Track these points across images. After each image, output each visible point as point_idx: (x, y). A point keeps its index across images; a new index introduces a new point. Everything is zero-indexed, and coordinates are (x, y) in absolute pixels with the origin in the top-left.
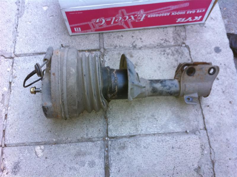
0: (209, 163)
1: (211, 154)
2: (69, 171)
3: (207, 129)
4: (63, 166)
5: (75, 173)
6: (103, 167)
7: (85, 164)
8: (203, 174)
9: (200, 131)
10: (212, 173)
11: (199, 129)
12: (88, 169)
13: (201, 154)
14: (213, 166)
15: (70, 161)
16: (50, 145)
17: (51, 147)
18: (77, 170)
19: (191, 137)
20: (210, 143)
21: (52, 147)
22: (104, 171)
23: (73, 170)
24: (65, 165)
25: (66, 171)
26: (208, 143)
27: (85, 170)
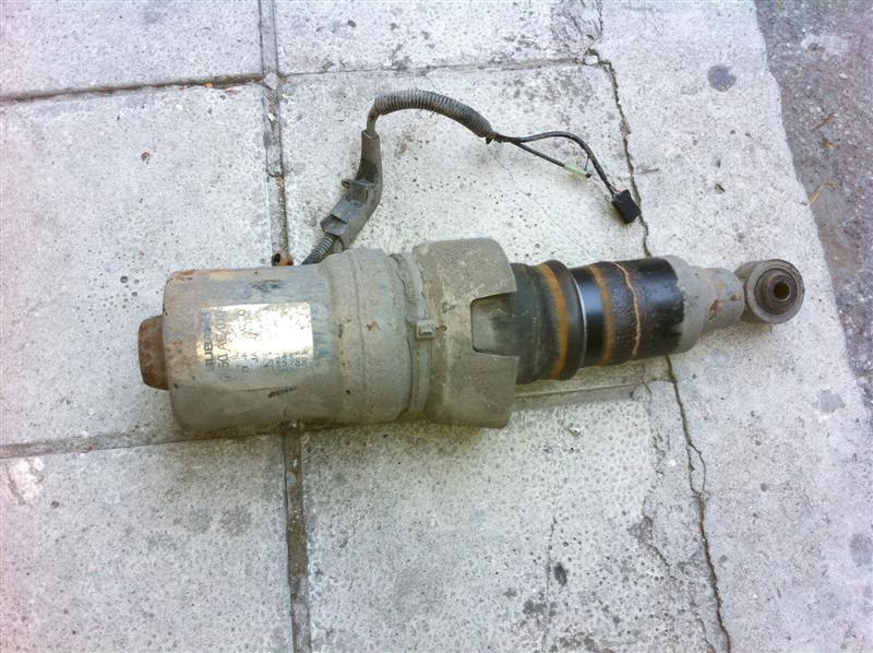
0: (684, 503)
1: (691, 468)
2: (145, 551)
3: (678, 379)
4: (124, 534)
5: (171, 557)
6: (282, 531)
7: (211, 523)
8: (664, 545)
9: (652, 385)
10: (695, 539)
11: (646, 379)
12: (221, 543)
13: (653, 472)
14: (702, 517)
15: (149, 514)
16: (69, 455)
17: (72, 462)
18: (178, 545)
19: (618, 408)
20: (689, 428)
21: (78, 463)
22: (284, 545)
23: (161, 549)
24: (128, 531)
25: (135, 552)
26: (681, 429)
27: (210, 544)
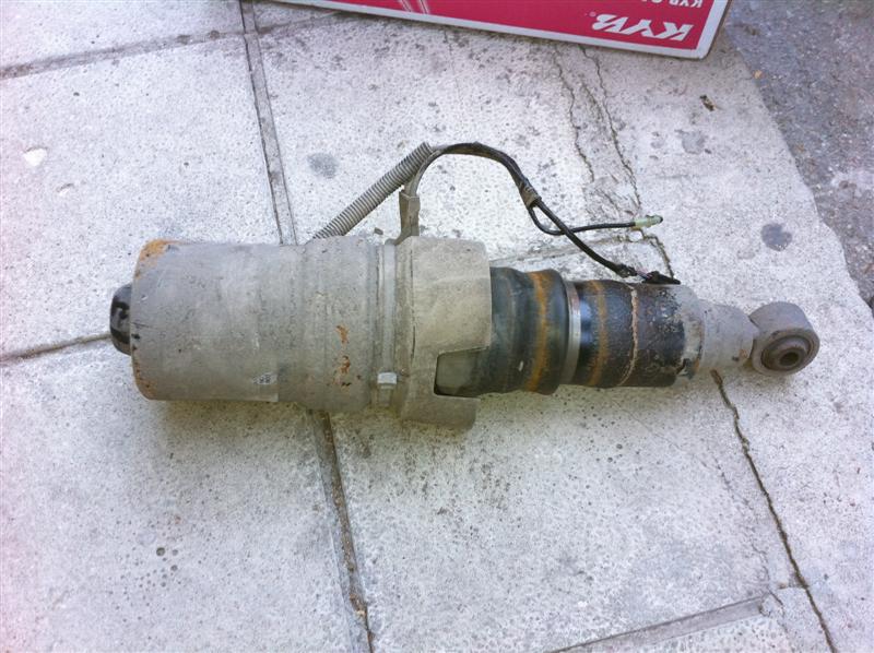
3: (808, 582)
9: (780, 595)
11: (773, 588)
